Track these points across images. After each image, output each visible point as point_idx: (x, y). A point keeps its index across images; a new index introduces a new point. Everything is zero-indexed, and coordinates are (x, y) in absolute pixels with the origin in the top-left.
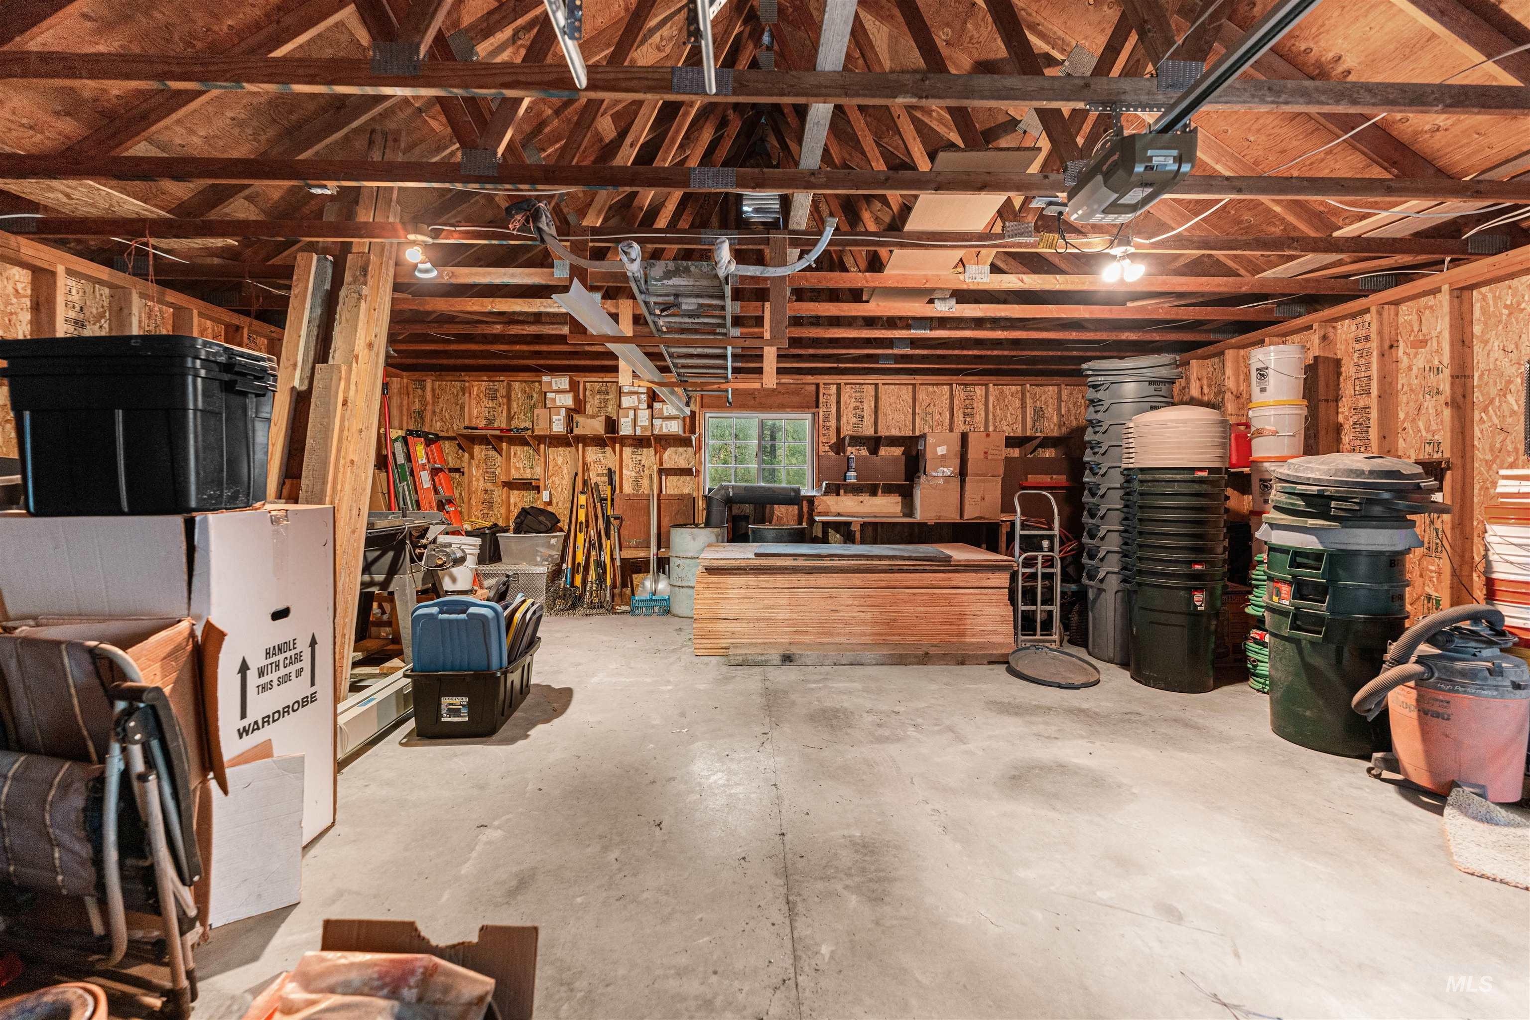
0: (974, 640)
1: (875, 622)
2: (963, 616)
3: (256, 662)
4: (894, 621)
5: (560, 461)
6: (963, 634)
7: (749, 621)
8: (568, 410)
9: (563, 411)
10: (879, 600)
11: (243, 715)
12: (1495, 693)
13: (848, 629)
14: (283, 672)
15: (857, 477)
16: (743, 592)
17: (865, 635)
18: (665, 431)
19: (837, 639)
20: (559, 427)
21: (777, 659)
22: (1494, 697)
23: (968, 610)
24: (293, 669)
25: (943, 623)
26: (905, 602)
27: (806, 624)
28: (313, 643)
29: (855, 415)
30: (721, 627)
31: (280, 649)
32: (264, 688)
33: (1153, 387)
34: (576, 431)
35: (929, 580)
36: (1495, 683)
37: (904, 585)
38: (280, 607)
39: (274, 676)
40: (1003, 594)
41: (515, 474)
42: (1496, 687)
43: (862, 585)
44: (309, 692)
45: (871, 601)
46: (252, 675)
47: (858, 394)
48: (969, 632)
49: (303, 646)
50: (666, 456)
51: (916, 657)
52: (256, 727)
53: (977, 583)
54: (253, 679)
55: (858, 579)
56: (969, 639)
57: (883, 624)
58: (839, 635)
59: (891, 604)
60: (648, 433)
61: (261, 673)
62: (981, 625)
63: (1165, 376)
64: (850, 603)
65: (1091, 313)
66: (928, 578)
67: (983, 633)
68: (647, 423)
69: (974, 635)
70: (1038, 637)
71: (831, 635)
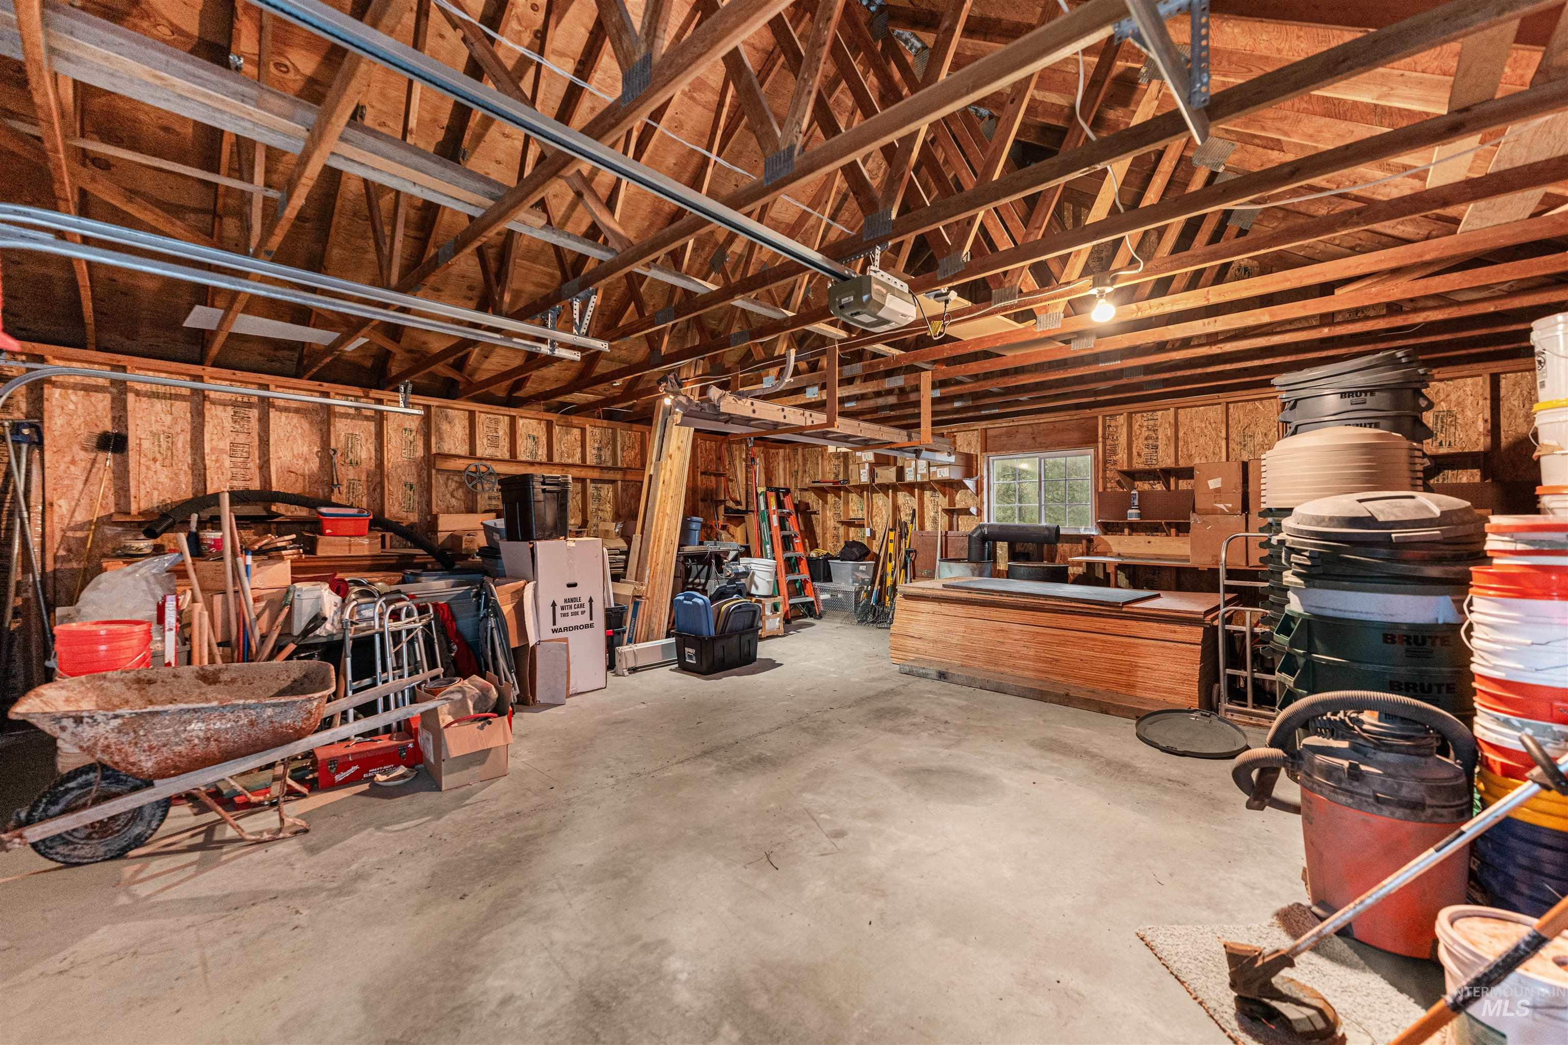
0: (1147, 695)
1: (1038, 659)
2: (1134, 667)
3: (560, 603)
4: (1057, 660)
5: (880, 503)
6: (1132, 686)
7: (929, 641)
8: (871, 464)
9: (867, 465)
10: (1048, 639)
11: (554, 624)
12: (1350, 801)
13: (1012, 662)
14: (573, 610)
15: (1140, 516)
16: (930, 617)
17: (1028, 670)
18: (939, 476)
19: (1002, 669)
20: (865, 479)
21: (934, 674)
22: (1349, 806)
23: (1141, 662)
24: (580, 610)
25: (1109, 671)
26: (1074, 644)
27: (975, 651)
28: (591, 601)
29: (1147, 446)
30: (910, 643)
31: (572, 600)
32: (564, 615)
33: (1348, 400)
34: (877, 481)
35: (1098, 625)
36: (1351, 788)
37: (1075, 627)
38: (572, 582)
39: (570, 611)
40: (1193, 651)
41: (852, 515)
42: (1352, 794)
43: (1032, 622)
44: (589, 622)
45: (1040, 638)
46: (558, 609)
47: (1151, 423)
48: (1139, 684)
49: (585, 601)
50: (958, 497)
51: (1057, 695)
52: (561, 630)
53: (1160, 635)
54: (559, 611)
55: (1028, 616)
56: (1140, 693)
57: (1044, 662)
58: (1003, 665)
59: (1058, 645)
60: (926, 480)
61: (562, 608)
62: (1155, 680)
63: (1361, 384)
64: (1018, 637)
65: (1271, 315)
66: (1099, 623)
67: (1156, 689)
68: (925, 471)
69: (1146, 689)
70: (1249, 709)
71: (996, 664)
